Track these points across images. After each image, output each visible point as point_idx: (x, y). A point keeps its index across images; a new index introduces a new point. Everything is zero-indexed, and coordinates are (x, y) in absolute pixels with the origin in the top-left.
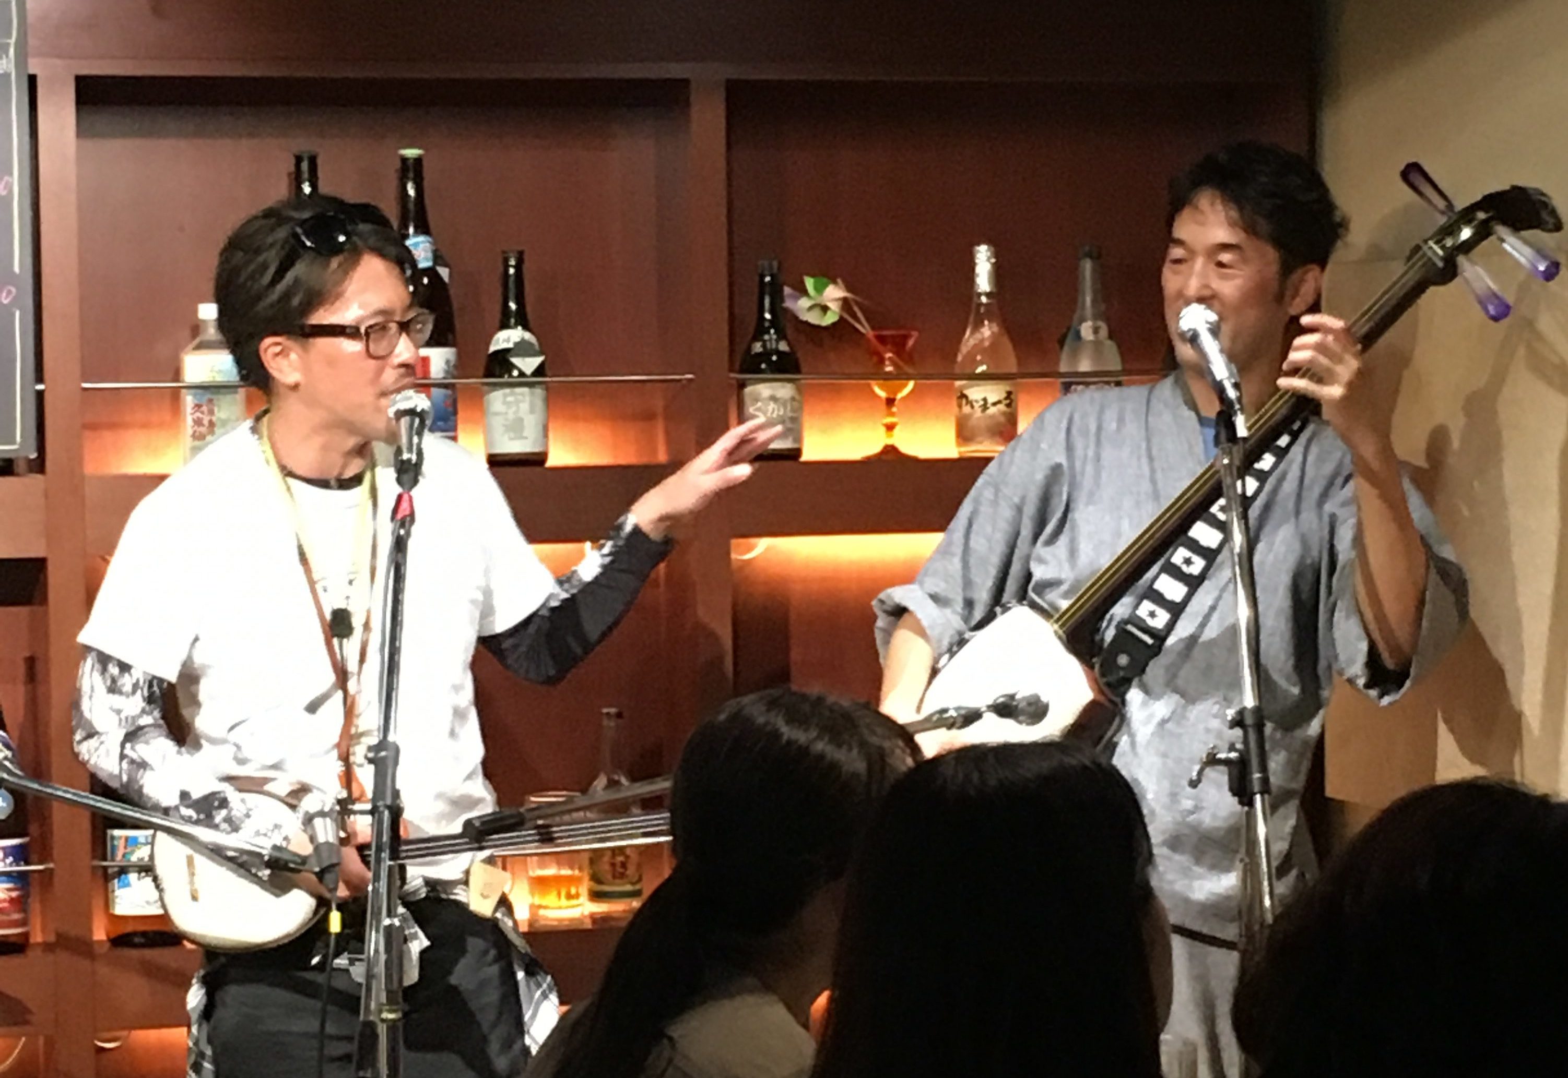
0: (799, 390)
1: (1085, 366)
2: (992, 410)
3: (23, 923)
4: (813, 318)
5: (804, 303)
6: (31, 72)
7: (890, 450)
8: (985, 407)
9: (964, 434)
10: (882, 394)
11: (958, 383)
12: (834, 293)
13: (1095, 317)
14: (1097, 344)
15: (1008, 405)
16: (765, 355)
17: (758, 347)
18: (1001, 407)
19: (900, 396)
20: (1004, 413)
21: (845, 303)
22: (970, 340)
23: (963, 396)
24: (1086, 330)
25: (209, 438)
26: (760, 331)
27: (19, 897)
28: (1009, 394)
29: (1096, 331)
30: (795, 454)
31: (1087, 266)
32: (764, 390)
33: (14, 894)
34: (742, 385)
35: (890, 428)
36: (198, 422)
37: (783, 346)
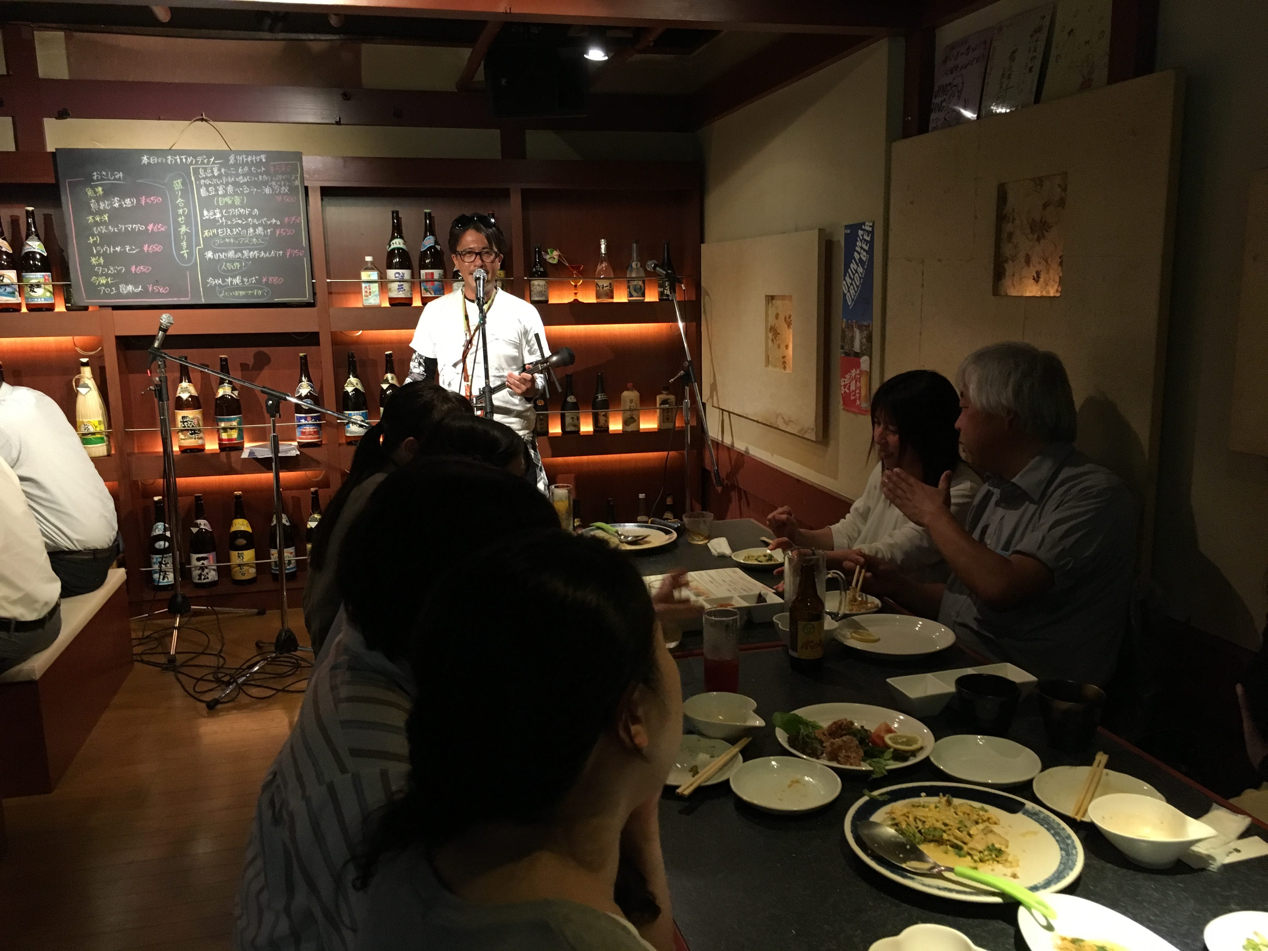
0: (548, 283)
1: (634, 275)
2: (605, 289)
3: (319, 438)
4: (551, 261)
5: (548, 257)
6: (306, 185)
7: (576, 300)
8: (603, 288)
9: (598, 297)
10: (573, 284)
11: (596, 280)
12: (556, 253)
13: (637, 261)
14: (637, 268)
15: (610, 287)
16: (537, 272)
17: (534, 270)
18: (608, 288)
19: (578, 284)
20: (609, 290)
21: (559, 256)
22: (599, 267)
23: (597, 284)
24: (634, 265)
25: (369, 297)
26: (535, 264)
27: (317, 431)
28: (610, 284)
29: (637, 265)
30: (547, 301)
31: (635, 245)
32: (536, 283)
33: (315, 430)
34: (530, 281)
35: (576, 294)
36: (366, 292)
37: (542, 269)
